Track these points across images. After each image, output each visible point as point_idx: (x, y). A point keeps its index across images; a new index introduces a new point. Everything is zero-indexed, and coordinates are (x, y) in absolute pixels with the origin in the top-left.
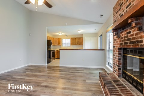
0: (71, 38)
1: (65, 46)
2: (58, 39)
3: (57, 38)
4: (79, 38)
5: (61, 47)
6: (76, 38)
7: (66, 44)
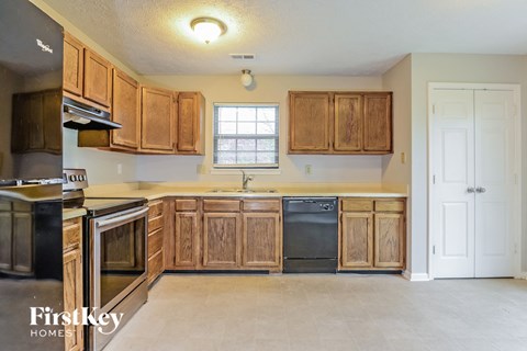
0: (295, 96)
1: (232, 163)
2: (180, 97)
3: (167, 94)
4: (363, 94)
5: (199, 169)
6: (332, 97)
7: (242, 145)
